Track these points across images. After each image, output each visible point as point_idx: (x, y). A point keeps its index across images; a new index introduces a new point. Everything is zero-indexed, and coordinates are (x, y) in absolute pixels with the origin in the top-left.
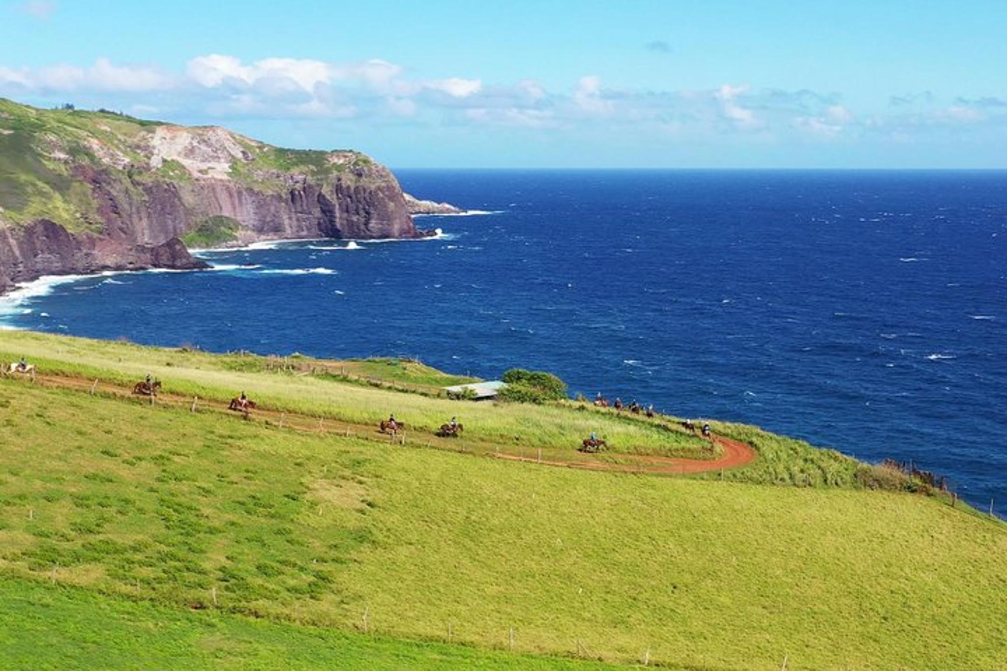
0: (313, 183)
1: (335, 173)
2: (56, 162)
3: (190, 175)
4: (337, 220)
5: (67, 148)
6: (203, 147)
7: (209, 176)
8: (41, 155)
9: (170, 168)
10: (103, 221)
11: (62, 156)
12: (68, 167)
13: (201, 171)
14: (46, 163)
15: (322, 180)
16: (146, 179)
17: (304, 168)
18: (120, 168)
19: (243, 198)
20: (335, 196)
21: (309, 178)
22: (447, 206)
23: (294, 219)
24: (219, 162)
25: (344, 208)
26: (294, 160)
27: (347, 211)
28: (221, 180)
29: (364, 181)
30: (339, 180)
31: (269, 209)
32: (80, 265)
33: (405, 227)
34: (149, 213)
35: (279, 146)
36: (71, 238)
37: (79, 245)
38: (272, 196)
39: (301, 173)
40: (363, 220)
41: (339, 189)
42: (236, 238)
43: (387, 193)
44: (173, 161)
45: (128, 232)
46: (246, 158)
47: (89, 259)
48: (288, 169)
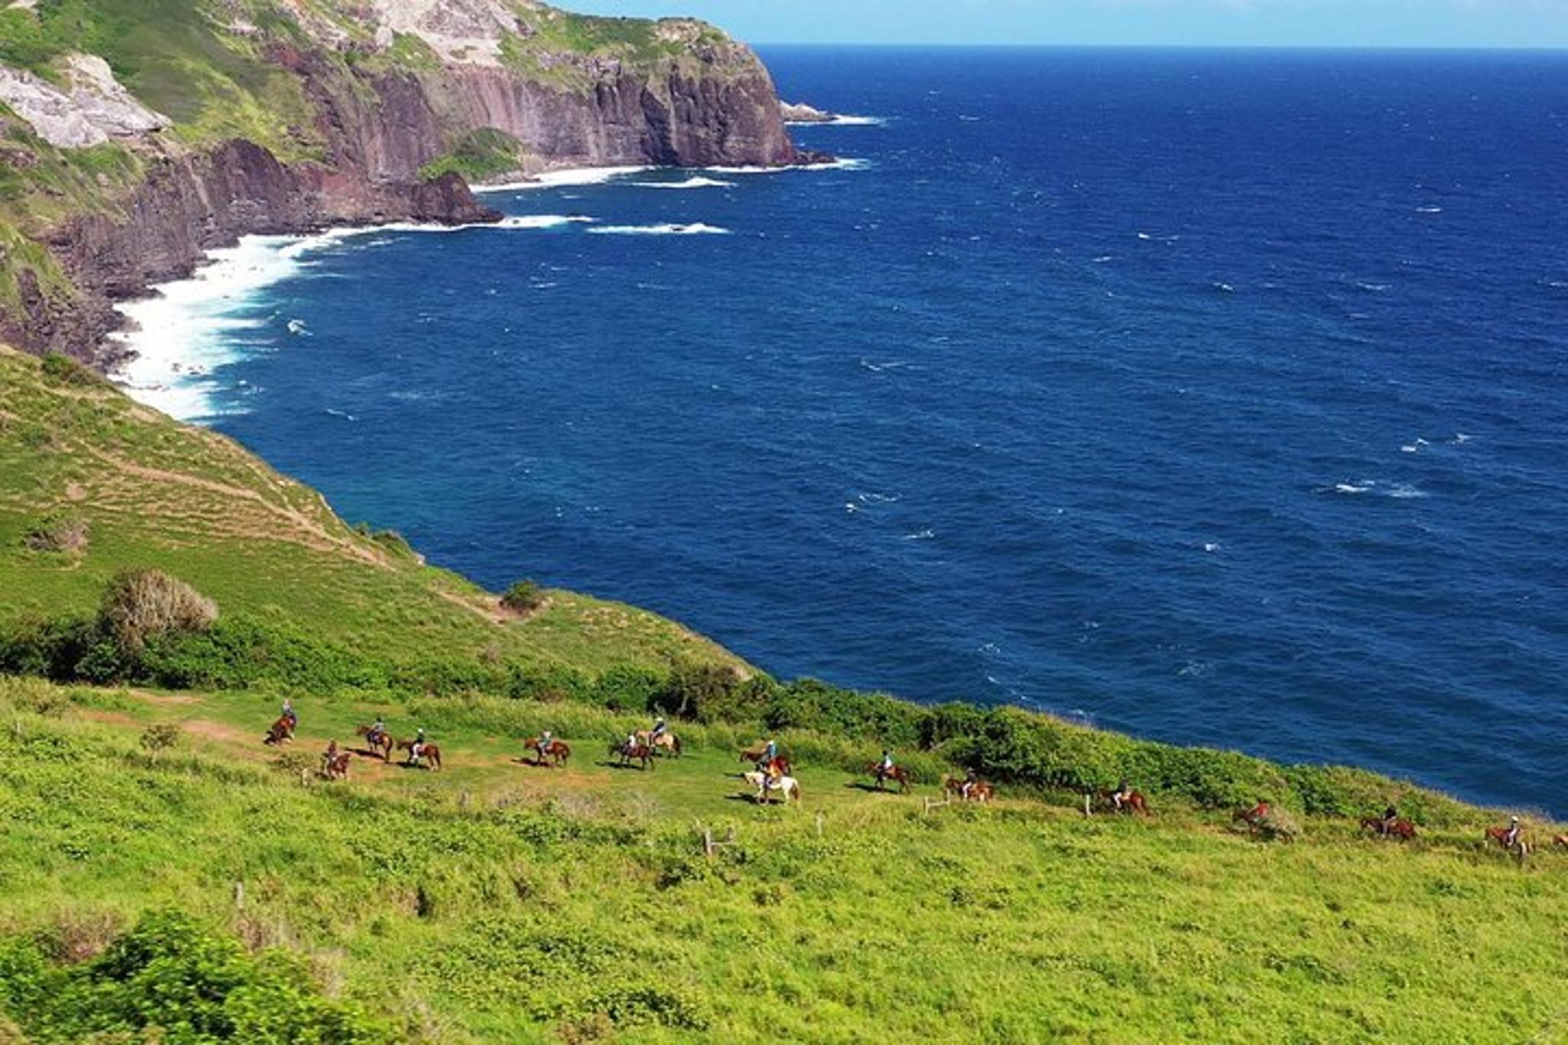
0: (632, 72)
1: (668, 57)
2: (238, 38)
3: (438, 58)
4: (673, 135)
5: (255, 14)
6: (457, 13)
7: (468, 61)
8: (213, 26)
9: (405, 47)
10: (326, 141)
11: (247, 27)
12: (256, 46)
13: (454, 53)
14: (223, 39)
15: (646, 67)
16: (375, 66)
17: (617, 48)
18: (333, 48)
19: (523, 98)
20: (668, 96)
21: (626, 64)
22: (806, 109)
23: (602, 133)
24: (482, 38)
25: (684, 114)
26: (599, 34)
27: (689, 121)
28: (487, 68)
29: (716, 70)
30: (675, 67)
31: (563, 117)
32: (298, 218)
33: (781, 148)
34: (385, 126)
35: (573, 11)
36: (283, 171)
37: (296, 182)
38: (568, 94)
39: (612, 56)
40: (715, 135)
41: (674, 83)
42: (520, 167)
43: (752, 90)
44: (409, 35)
45: (358, 158)
46: (523, 31)
47: (313, 207)
48: (592, 49)
